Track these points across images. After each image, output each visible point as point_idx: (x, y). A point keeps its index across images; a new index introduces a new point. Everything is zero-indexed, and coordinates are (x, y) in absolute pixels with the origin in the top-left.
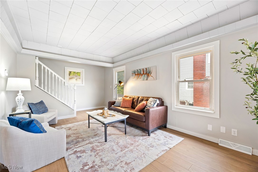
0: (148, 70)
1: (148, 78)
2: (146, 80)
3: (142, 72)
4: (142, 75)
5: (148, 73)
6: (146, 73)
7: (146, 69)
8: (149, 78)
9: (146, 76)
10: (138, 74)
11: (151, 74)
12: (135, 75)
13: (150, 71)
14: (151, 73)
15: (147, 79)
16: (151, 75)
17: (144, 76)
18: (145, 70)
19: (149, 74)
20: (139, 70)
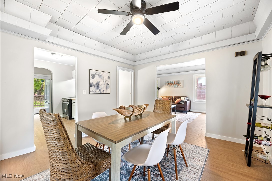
0: (178, 82)
3: (174, 83)
4: (174, 84)
6: (177, 84)
7: (177, 81)
8: (179, 87)
9: (177, 85)
10: (170, 84)
12: (168, 84)
14: (180, 84)
15: (177, 87)
19: (179, 84)
20: (171, 82)
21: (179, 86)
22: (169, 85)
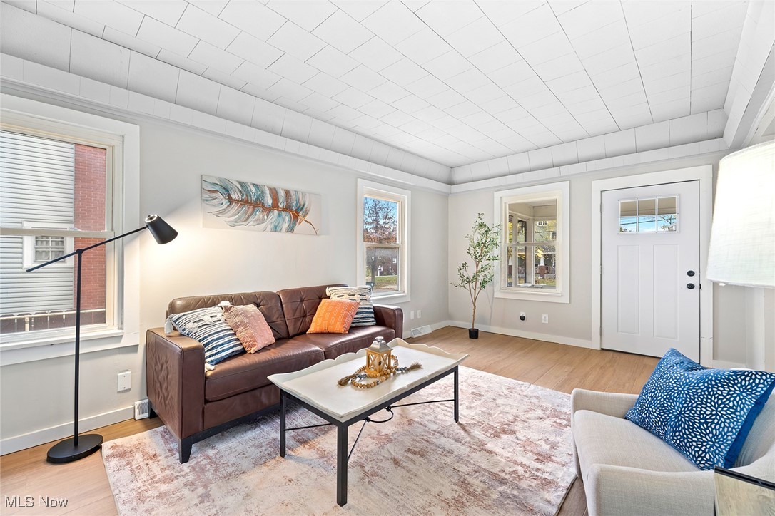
0: (294, 197)
1: (295, 225)
2: (288, 231)
3: (269, 201)
4: (270, 209)
5: (294, 209)
6: (288, 208)
7: (288, 193)
8: (298, 228)
9: (286, 216)
10: (245, 202)
11: (306, 214)
12: (231, 200)
13: (302, 203)
15: (291, 230)
16: (304, 216)
17: (279, 215)
18: (282, 194)
19: (298, 213)
20: (253, 189)
21: (301, 226)
22: (235, 207)
